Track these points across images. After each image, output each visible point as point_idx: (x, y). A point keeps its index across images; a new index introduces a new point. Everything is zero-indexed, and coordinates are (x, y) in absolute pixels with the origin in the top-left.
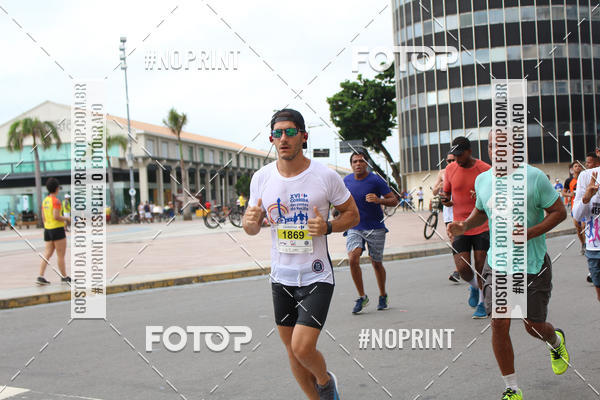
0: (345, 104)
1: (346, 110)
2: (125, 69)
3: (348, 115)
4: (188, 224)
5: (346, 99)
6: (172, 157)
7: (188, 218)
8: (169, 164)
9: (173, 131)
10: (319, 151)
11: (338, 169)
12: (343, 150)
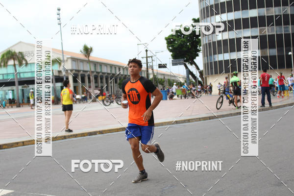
0: (174, 40)
1: (175, 43)
2: (60, 24)
3: (176, 46)
4: (94, 104)
5: (174, 38)
6: (85, 69)
7: (94, 101)
8: (84, 73)
9: (86, 56)
10: (161, 64)
11: (172, 74)
12: (173, 64)
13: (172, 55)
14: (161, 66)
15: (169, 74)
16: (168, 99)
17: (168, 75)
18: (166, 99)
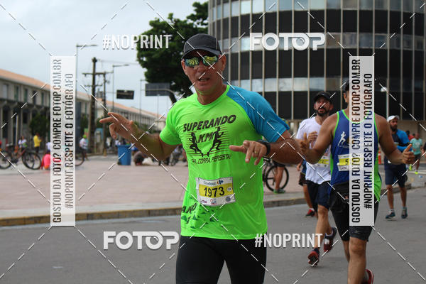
3: (156, 56)
10: (123, 91)
11: (143, 113)
12: (149, 93)
13: (146, 74)
14: (121, 95)
15: (138, 112)
16: (133, 163)
17: (135, 115)
18: (129, 164)
